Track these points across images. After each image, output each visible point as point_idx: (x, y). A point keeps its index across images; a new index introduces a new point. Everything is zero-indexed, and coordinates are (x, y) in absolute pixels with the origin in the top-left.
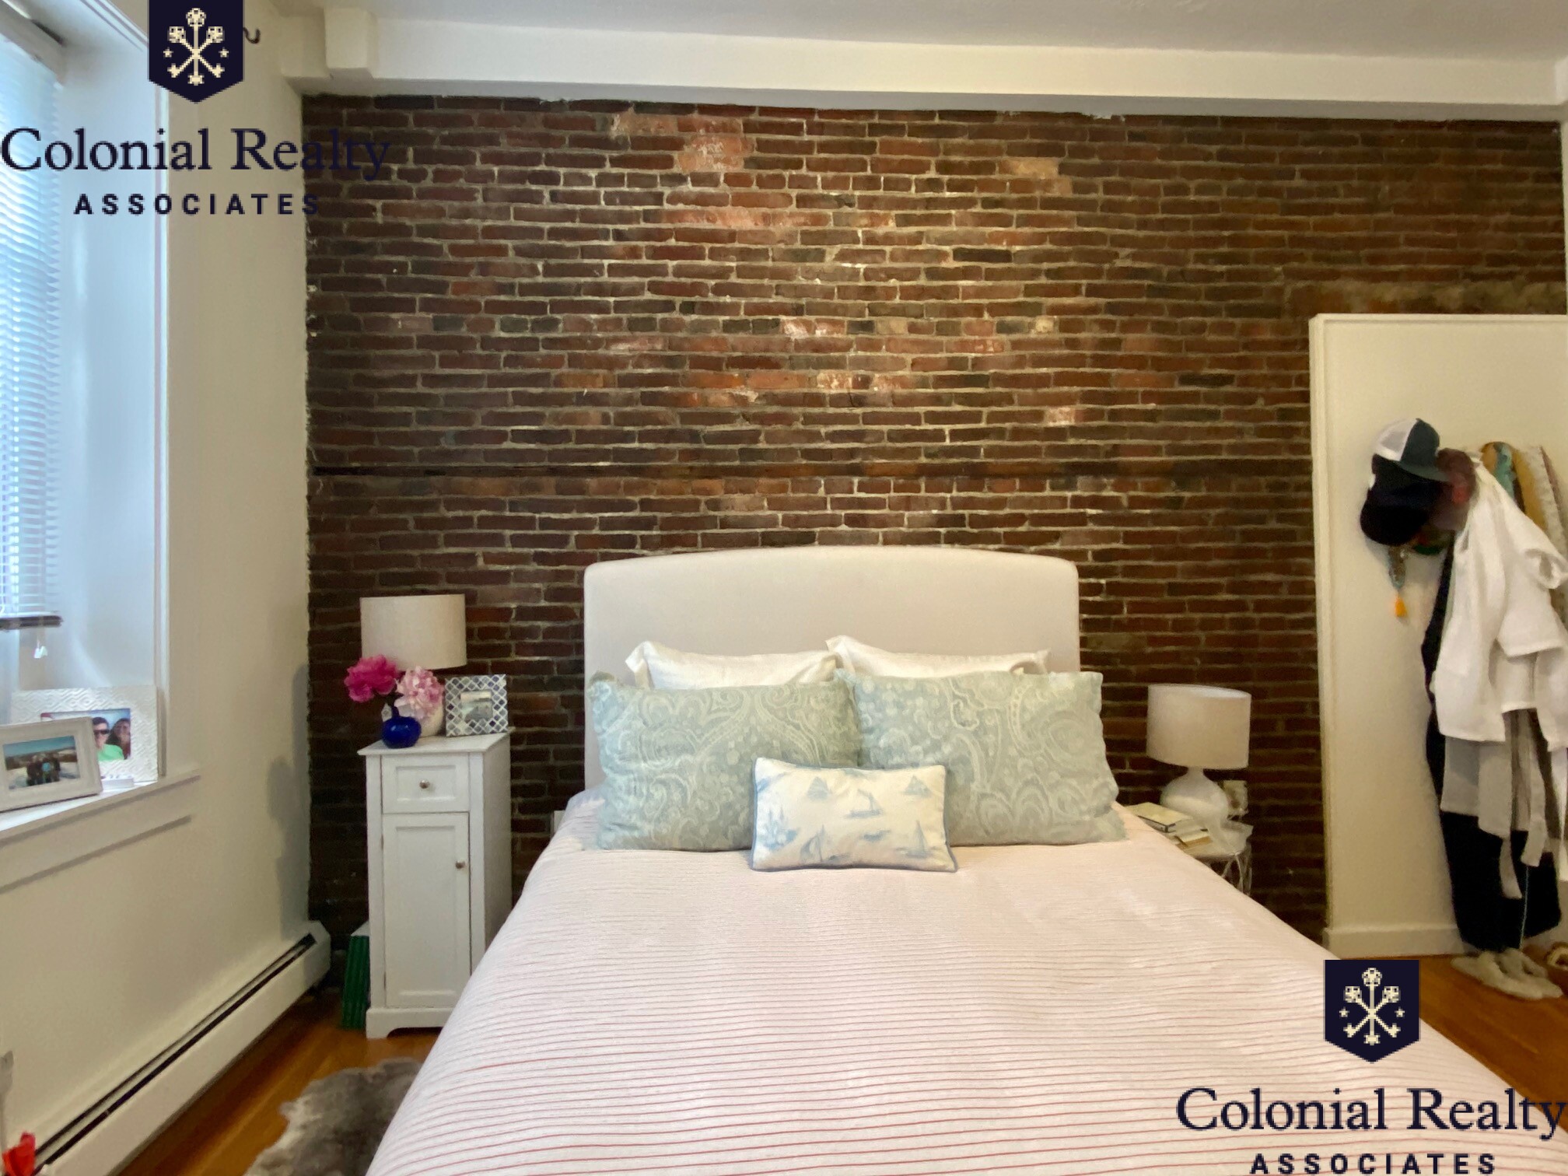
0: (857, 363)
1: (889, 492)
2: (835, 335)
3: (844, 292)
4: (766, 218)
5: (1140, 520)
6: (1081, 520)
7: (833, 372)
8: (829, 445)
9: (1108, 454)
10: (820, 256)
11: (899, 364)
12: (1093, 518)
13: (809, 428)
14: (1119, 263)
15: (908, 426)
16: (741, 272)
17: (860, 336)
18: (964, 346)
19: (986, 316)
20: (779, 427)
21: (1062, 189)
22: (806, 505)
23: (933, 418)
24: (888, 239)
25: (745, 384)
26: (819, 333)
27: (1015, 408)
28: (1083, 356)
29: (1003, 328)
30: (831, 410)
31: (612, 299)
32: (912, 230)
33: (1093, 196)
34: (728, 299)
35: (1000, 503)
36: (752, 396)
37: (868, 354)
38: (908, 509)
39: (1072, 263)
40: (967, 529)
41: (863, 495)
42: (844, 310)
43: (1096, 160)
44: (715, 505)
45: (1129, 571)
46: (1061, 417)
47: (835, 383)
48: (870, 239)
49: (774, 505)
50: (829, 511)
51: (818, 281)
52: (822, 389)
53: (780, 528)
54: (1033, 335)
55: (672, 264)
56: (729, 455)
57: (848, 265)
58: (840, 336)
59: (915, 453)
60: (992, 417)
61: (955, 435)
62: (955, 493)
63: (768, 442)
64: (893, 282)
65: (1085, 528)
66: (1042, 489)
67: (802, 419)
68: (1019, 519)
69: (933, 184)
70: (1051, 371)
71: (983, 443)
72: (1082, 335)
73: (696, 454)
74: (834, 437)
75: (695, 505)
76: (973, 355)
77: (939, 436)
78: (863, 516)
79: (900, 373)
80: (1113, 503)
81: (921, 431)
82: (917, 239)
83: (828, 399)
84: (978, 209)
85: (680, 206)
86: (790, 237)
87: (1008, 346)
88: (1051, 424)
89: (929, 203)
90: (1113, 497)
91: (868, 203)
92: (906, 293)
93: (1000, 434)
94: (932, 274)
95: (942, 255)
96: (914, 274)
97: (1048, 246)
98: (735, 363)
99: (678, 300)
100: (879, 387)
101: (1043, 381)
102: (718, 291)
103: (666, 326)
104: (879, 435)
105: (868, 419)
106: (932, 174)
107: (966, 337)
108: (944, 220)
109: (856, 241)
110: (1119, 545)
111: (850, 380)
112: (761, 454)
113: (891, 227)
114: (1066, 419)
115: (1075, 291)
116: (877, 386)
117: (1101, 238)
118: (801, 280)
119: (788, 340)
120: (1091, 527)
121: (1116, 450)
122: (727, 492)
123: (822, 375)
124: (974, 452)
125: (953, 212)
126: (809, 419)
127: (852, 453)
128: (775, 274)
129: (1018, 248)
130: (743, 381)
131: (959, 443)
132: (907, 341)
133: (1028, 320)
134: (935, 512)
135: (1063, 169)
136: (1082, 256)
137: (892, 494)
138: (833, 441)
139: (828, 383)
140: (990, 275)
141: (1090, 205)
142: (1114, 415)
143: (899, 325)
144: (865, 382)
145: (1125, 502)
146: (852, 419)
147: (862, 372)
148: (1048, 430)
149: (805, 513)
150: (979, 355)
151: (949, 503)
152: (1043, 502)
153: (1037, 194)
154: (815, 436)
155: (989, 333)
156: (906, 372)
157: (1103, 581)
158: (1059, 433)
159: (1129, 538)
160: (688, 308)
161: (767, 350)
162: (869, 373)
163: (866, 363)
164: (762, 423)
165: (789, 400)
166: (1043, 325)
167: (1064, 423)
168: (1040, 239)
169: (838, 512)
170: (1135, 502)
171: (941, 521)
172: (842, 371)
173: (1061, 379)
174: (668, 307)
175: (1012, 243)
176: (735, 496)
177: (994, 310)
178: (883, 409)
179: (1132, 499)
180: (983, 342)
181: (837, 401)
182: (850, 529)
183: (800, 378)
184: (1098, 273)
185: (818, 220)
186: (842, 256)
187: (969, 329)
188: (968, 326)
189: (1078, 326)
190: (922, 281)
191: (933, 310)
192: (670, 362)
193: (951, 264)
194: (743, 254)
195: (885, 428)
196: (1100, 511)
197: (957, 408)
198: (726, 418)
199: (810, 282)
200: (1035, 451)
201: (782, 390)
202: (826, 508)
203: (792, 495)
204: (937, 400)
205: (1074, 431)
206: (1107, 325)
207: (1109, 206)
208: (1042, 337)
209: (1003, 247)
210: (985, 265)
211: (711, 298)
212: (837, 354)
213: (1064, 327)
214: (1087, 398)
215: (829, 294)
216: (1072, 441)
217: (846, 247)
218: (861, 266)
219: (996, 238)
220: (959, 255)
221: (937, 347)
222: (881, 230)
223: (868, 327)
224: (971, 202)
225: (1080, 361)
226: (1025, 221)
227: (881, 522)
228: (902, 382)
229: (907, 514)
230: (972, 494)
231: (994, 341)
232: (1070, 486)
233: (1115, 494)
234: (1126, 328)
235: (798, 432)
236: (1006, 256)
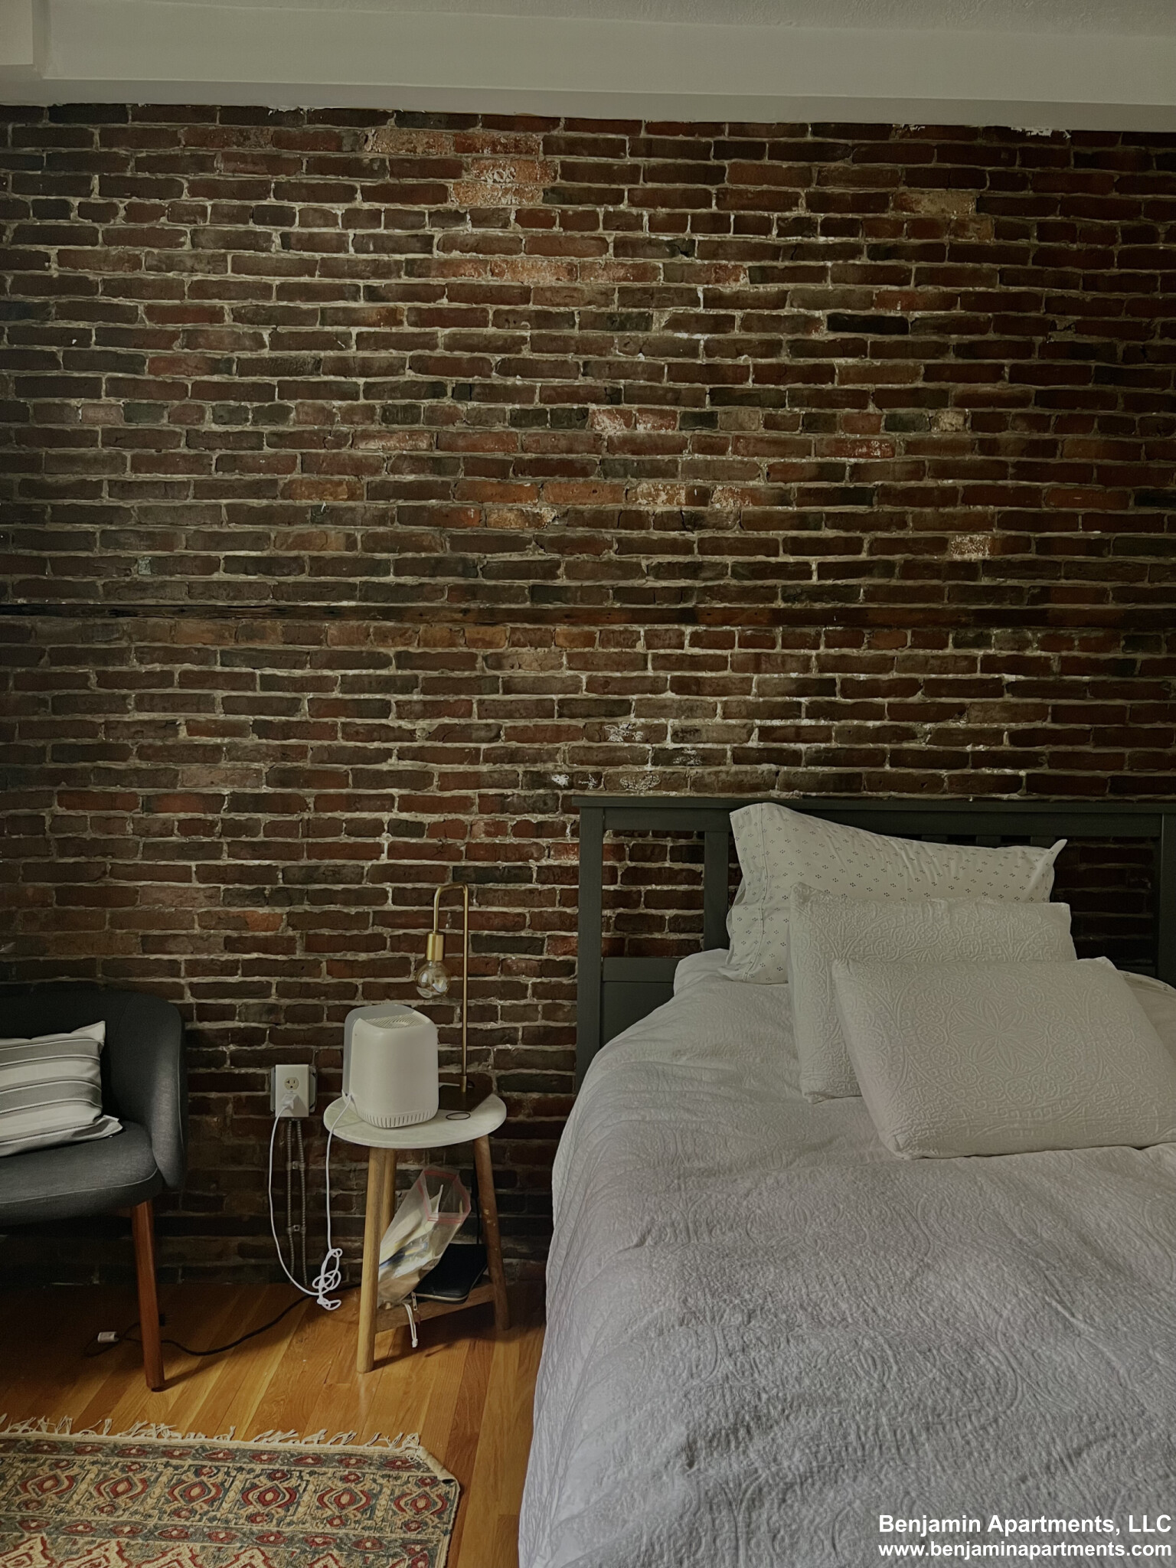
0: (693, 470)
1: (732, 647)
2: (663, 432)
3: (678, 373)
4: (571, 270)
5: (1075, 690)
6: (996, 689)
7: (660, 483)
8: (651, 583)
9: (1035, 599)
10: (645, 322)
11: (752, 471)
12: (1013, 687)
13: (625, 558)
14: (1055, 337)
15: (761, 558)
16: (537, 345)
17: (697, 432)
18: (840, 448)
19: (872, 409)
20: (584, 556)
21: (981, 233)
22: (619, 664)
23: (796, 546)
24: (737, 301)
25: (539, 497)
26: (641, 429)
27: (909, 534)
28: (1005, 464)
29: (894, 424)
30: (656, 535)
31: (361, 381)
32: (773, 288)
33: (1023, 242)
34: (518, 381)
35: (885, 664)
36: (548, 514)
37: (709, 457)
38: (758, 671)
39: (991, 336)
40: (838, 699)
41: (697, 651)
42: (677, 398)
43: (1029, 193)
44: (497, 662)
45: (1056, 760)
46: (972, 548)
47: (663, 497)
48: (714, 299)
49: (576, 661)
50: (650, 673)
51: (641, 357)
52: (643, 505)
53: (584, 694)
54: (935, 433)
55: (442, 333)
56: (515, 595)
57: (684, 336)
58: (670, 432)
59: (770, 594)
60: (877, 546)
61: (825, 570)
62: (822, 649)
63: (569, 577)
64: (742, 360)
65: (1000, 700)
66: (945, 646)
67: (616, 546)
68: (911, 687)
69: (802, 226)
70: (961, 483)
71: (864, 582)
72: (1004, 435)
73: (472, 592)
74: (659, 571)
75: (469, 661)
76: (853, 460)
77: (804, 571)
78: (696, 679)
79: (751, 483)
80: (1041, 666)
81: (778, 563)
82: (779, 301)
83: (651, 519)
84: (863, 260)
85: (456, 254)
86: (606, 294)
87: (901, 449)
88: (957, 557)
89: (798, 251)
90: (1040, 658)
91: (711, 251)
92: (763, 374)
93: (888, 569)
94: (800, 349)
95: (810, 323)
96: (772, 348)
97: (958, 311)
98: (524, 468)
99: (451, 382)
100: (723, 503)
101: (948, 497)
102: (505, 369)
103: (434, 415)
104: (720, 571)
105: (707, 546)
106: (800, 212)
107: (841, 434)
108: (819, 275)
109: (695, 303)
110: (1048, 724)
111: (683, 493)
112: (560, 593)
113: (741, 284)
114: (977, 550)
115: (995, 374)
116: (719, 501)
117: (1033, 301)
118: (618, 356)
119: (599, 437)
120: (1008, 698)
121: (1045, 594)
122: (514, 645)
123: (645, 486)
124: (850, 593)
125: (829, 264)
126: (626, 546)
127: (683, 594)
128: (582, 347)
129: (918, 314)
130: (536, 492)
131: (830, 582)
132: (761, 440)
133: (931, 413)
134: (794, 675)
135: (982, 205)
136: (1002, 326)
137: (737, 650)
138: (658, 577)
139: (653, 497)
140: (878, 351)
141: (1019, 255)
142: (1045, 546)
143: (752, 420)
144: (702, 497)
145: (1056, 666)
146: (686, 548)
147: (699, 482)
148: (954, 564)
149: (618, 674)
150: (862, 460)
151: (814, 662)
152: (944, 665)
153: (946, 239)
154: (634, 570)
155: (876, 431)
156: (758, 483)
157: (1022, 773)
158: (969, 569)
159: (1058, 715)
160: (464, 393)
161: (570, 451)
162: (707, 484)
163: (707, 470)
164: (561, 552)
165: (599, 520)
166: (950, 421)
167: (974, 556)
168: (948, 302)
169: (662, 674)
170: (1071, 666)
171: (803, 688)
172: (672, 481)
173: (972, 496)
174: (437, 390)
175: (909, 307)
176: (524, 650)
177: (883, 399)
178: (729, 534)
179: (1064, 660)
180: (867, 443)
181: (665, 521)
182: (678, 697)
183: (614, 489)
184: (1026, 350)
185: (643, 273)
186: (675, 324)
187: (849, 425)
188: (848, 419)
189: (998, 423)
190: (784, 359)
191: (796, 399)
192: (437, 466)
193: (822, 335)
194: (542, 319)
195: (729, 560)
196: (1021, 677)
197: (828, 533)
198: (514, 543)
199: (630, 359)
200: (935, 594)
201: (588, 506)
202: (646, 669)
203: (601, 650)
204: (801, 521)
205: (988, 566)
206: (1038, 423)
207: (1044, 257)
208: (948, 437)
209: (896, 313)
210: (870, 338)
211: (495, 379)
212: (667, 457)
213: (977, 423)
214: (1006, 522)
215: (655, 373)
216: (985, 581)
217: (681, 310)
218: (702, 338)
219: (884, 301)
220: (835, 323)
221: (804, 449)
222: (728, 288)
223: (709, 420)
224: (854, 251)
225: (1000, 471)
226: (927, 277)
227: (720, 688)
228: (754, 496)
229: (756, 677)
230: (845, 651)
231: (882, 442)
232: (982, 642)
233: (1043, 654)
234: (1063, 426)
235: (609, 563)
236: (901, 326)
